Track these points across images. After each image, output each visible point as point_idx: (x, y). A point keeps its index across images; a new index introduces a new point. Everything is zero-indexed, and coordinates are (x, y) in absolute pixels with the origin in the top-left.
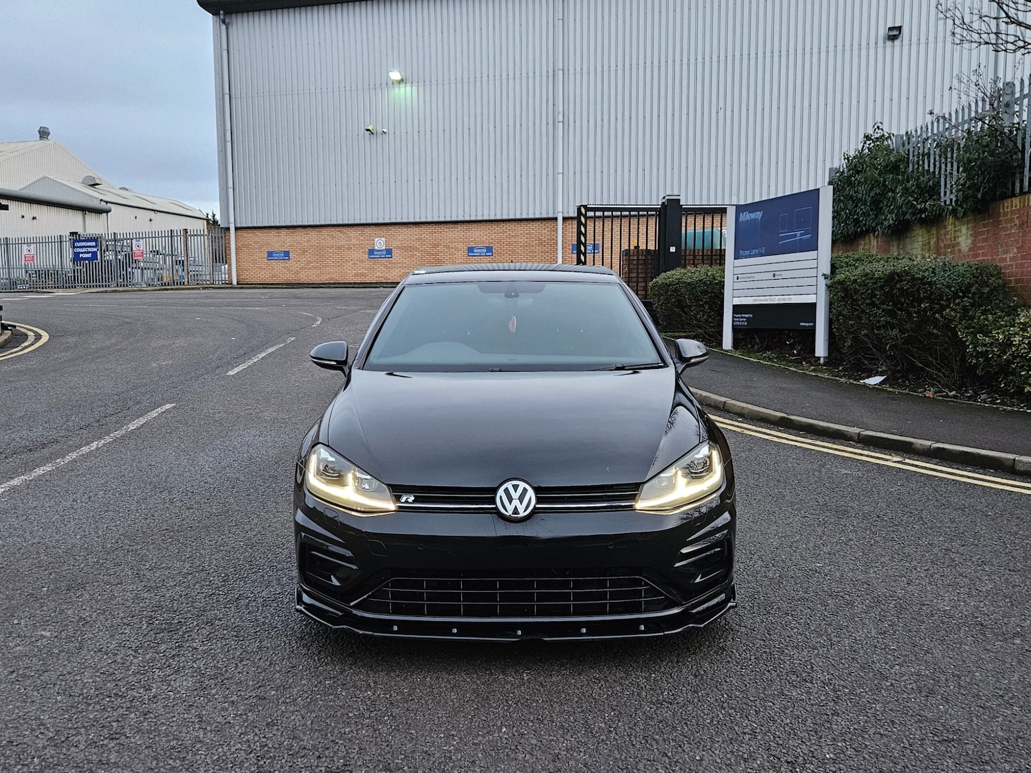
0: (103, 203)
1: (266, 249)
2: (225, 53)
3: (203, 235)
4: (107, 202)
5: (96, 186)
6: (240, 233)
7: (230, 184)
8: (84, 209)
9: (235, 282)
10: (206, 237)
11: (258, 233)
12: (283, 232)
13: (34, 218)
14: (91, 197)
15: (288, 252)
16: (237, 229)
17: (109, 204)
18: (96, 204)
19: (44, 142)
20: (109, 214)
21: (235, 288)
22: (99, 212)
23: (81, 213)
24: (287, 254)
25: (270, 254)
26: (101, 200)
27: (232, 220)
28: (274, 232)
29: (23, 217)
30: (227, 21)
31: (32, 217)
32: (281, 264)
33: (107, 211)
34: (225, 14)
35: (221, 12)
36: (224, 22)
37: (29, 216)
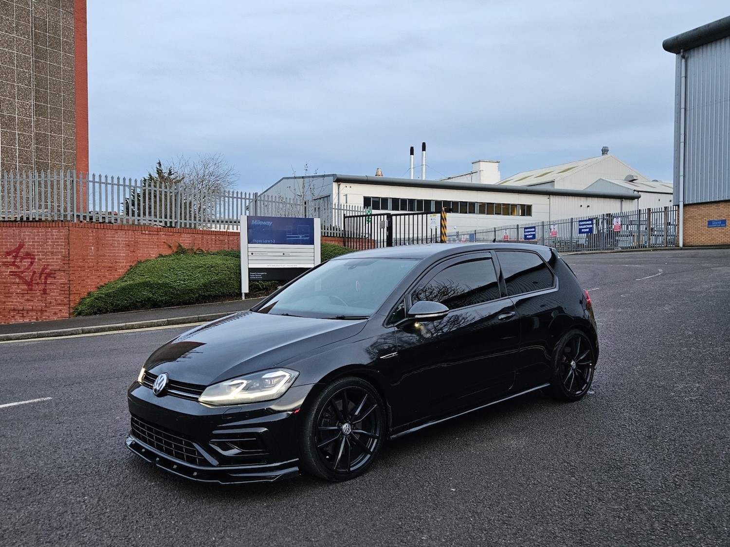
0: (635, 192)
1: (706, 219)
2: (683, 79)
3: (661, 212)
4: (638, 191)
5: (634, 181)
6: (687, 209)
7: (682, 173)
8: (621, 198)
9: (681, 245)
10: (663, 213)
11: (702, 207)
12: (721, 205)
13: (588, 206)
14: (629, 189)
15: (725, 220)
16: (685, 205)
17: (640, 193)
18: (631, 193)
19: (605, 156)
20: (639, 199)
21: (681, 249)
22: (632, 198)
23: (619, 200)
24: (724, 222)
25: (710, 223)
26: (635, 190)
27: (681, 199)
28: (714, 206)
29: (581, 206)
30: (686, 56)
31: (587, 206)
32: (719, 230)
33: (638, 198)
34: (685, 51)
35: (682, 51)
36: (683, 57)
37: (585, 206)
